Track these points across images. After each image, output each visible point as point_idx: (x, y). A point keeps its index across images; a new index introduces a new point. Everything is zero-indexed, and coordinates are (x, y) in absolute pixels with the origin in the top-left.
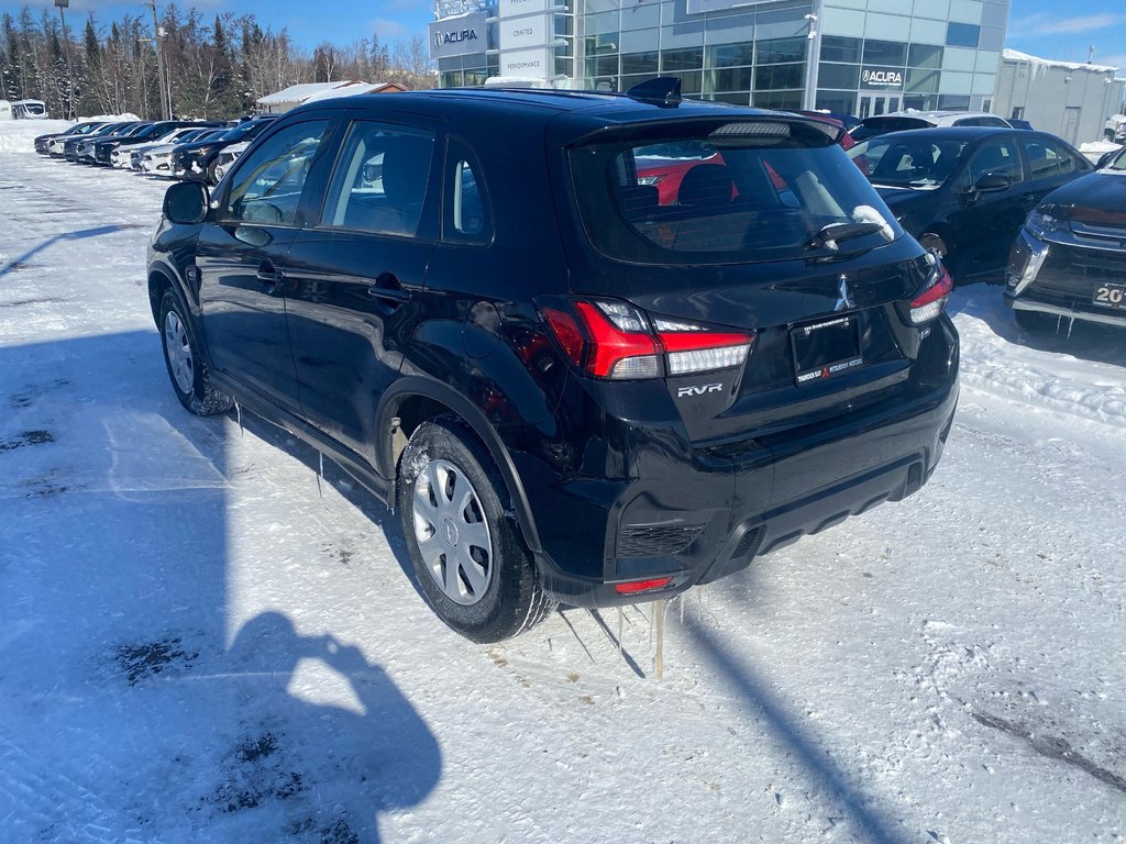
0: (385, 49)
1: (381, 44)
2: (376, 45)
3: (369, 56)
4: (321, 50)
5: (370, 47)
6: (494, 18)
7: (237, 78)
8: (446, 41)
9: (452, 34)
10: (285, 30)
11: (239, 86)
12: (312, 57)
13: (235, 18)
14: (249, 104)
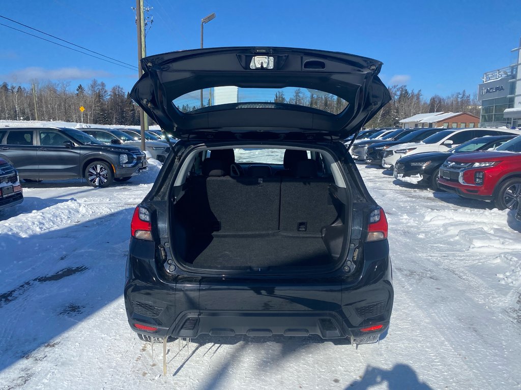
0: (468, 97)
1: (467, 94)
2: (464, 95)
3: (459, 100)
4: (434, 99)
5: (460, 96)
6: (514, 80)
7: (393, 112)
8: (487, 92)
9: (490, 89)
10: (420, 91)
11: (394, 115)
12: (428, 102)
13: (398, 87)
14: (396, 123)
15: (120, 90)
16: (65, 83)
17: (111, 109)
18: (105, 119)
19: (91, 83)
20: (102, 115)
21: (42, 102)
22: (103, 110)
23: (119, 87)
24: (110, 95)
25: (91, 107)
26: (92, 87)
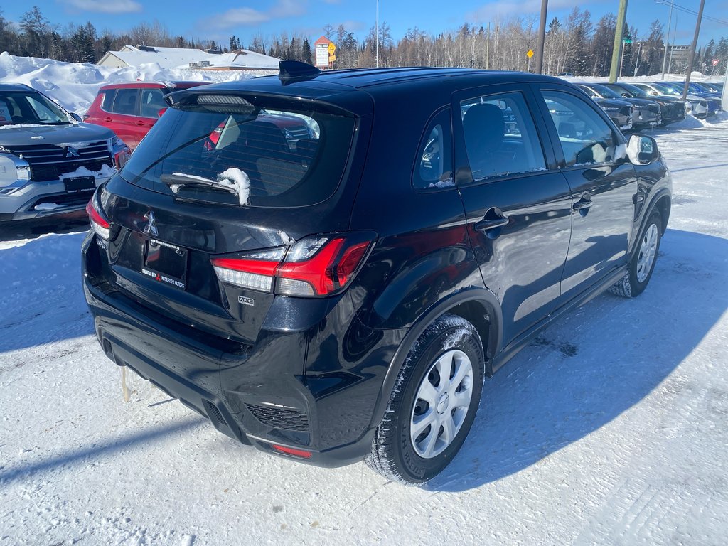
15: (612, 20)
16: (533, 17)
17: (594, 52)
18: (582, 67)
19: (570, 13)
20: (579, 61)
21: (503, 47)
22: (581, 54)
23: (611, 16)
24: (595, 30)
25: (564, 50)
26: (571, 19)
